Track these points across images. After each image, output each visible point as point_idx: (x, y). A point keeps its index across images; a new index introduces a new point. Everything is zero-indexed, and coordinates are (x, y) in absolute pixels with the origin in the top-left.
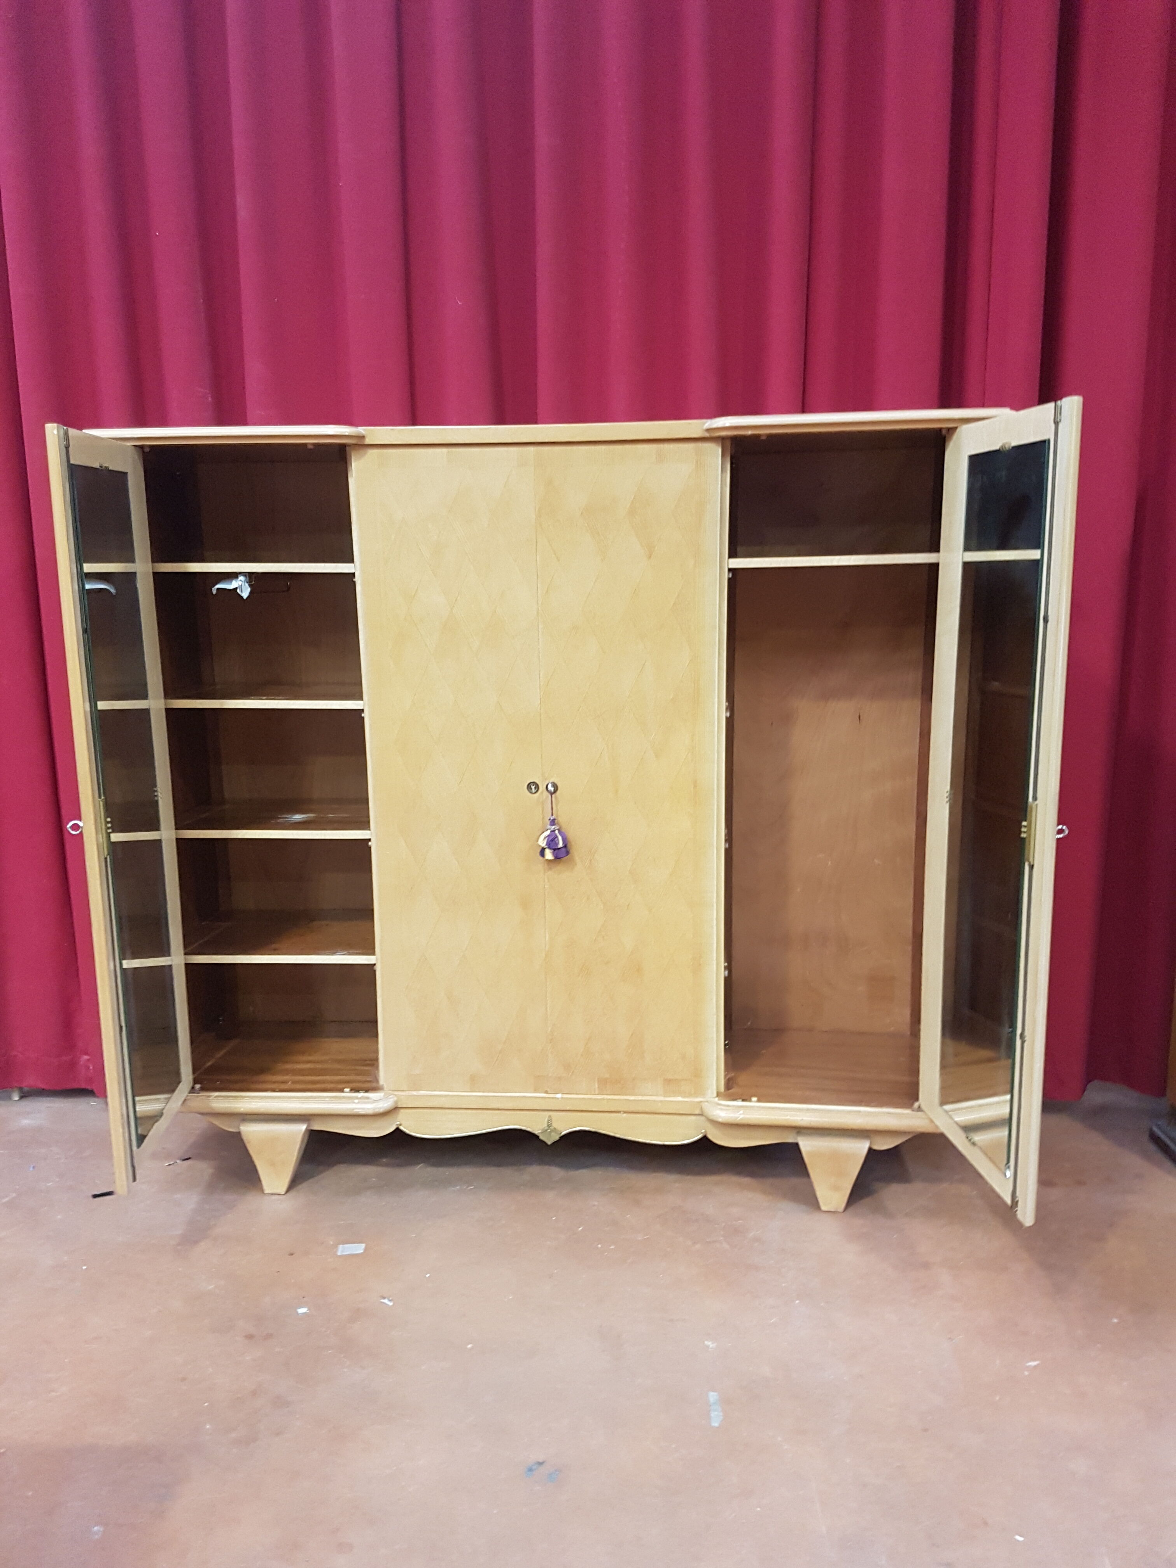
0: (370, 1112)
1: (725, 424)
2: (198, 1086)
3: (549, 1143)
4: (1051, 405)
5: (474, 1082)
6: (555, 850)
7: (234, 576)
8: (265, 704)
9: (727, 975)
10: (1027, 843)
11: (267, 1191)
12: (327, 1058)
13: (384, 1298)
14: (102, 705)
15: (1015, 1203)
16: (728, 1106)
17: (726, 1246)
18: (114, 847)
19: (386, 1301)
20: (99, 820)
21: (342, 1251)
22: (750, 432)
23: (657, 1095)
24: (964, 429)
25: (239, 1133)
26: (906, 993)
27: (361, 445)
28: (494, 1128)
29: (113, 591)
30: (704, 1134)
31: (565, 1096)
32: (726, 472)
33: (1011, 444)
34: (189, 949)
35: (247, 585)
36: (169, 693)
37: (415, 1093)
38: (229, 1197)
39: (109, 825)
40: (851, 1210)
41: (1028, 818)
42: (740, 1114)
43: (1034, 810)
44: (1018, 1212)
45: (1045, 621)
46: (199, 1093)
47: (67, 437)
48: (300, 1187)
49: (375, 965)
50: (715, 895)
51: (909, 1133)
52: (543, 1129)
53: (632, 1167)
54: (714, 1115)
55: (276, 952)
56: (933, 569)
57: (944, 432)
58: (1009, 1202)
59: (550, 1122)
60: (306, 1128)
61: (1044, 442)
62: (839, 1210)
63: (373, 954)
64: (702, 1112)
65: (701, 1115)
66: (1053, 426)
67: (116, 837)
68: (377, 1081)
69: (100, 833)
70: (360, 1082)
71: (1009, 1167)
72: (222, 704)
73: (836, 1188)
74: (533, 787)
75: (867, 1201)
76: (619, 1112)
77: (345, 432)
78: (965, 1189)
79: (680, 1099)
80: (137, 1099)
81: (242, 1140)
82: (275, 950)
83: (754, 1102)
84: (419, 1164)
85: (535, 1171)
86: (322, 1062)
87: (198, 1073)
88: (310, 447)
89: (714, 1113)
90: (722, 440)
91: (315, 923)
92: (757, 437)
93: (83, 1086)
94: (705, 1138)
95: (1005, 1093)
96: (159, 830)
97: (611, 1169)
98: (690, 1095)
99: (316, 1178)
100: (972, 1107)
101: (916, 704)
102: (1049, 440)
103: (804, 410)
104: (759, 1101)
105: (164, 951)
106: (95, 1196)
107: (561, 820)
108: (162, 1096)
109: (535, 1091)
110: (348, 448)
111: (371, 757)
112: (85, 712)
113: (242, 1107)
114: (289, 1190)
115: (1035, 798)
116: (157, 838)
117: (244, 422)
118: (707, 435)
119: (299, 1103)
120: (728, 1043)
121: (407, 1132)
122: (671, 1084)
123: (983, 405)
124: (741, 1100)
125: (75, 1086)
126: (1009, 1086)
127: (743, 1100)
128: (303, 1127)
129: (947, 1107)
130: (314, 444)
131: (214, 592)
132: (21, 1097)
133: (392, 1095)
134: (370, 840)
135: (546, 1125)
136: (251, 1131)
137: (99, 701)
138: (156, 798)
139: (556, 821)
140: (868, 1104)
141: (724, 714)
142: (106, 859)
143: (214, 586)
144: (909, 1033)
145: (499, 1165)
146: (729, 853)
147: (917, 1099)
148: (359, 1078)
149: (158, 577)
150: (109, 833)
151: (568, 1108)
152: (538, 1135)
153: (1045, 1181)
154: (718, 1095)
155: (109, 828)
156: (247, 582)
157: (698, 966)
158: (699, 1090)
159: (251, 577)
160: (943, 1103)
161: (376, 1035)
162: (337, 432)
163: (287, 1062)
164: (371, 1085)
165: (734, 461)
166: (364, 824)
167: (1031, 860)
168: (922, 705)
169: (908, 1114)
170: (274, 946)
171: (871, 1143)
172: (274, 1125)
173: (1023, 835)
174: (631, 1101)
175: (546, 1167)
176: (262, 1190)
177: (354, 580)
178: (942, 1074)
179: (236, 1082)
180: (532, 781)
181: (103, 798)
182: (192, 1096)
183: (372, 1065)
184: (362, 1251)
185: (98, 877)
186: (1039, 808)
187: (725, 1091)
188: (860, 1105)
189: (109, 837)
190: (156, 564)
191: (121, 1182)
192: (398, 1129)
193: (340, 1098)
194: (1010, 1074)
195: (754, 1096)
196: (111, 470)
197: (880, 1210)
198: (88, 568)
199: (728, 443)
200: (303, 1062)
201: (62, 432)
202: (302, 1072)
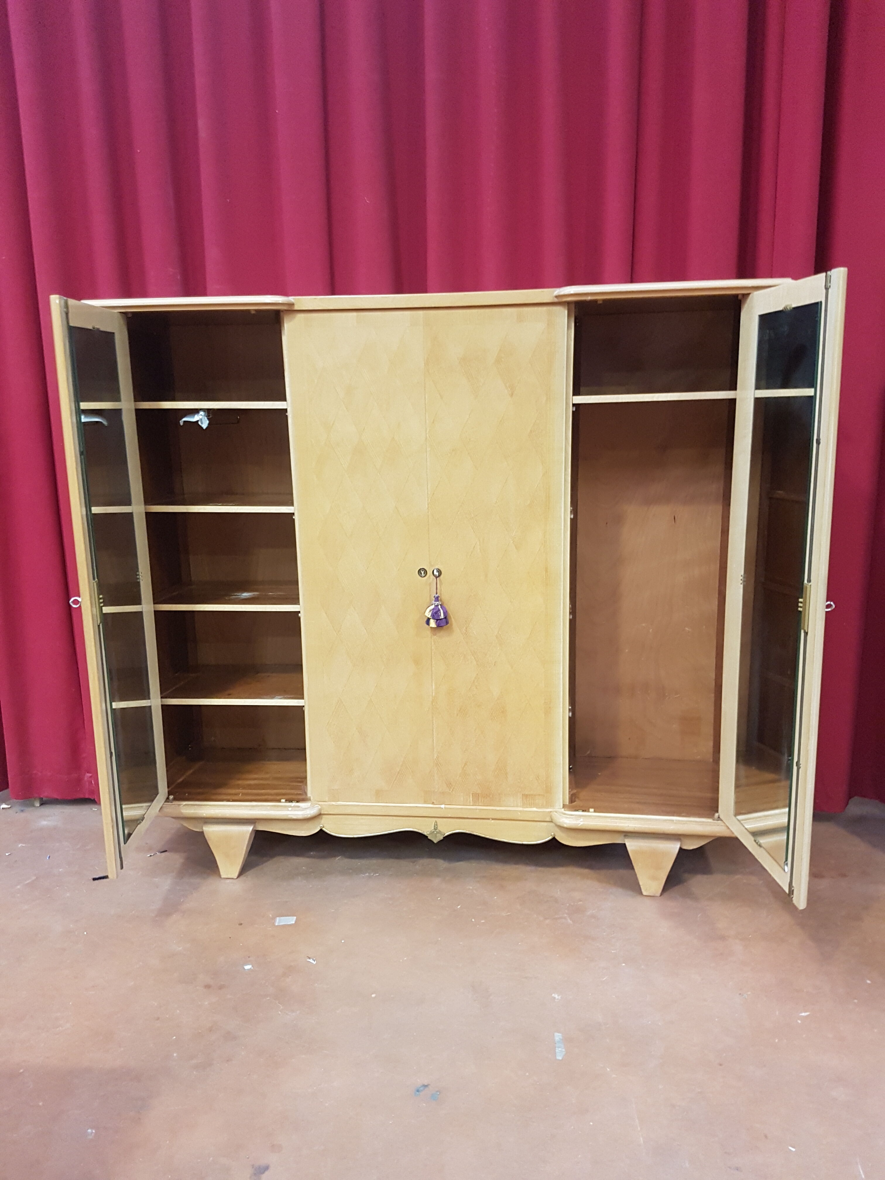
0: (300, 817)
1: (570, 291)
2: (171, 797)
3: (435, 842)
4: (823, 275)
5: (379, 795)
6: (437, 620)
7: (196, 411)
8: (220, 509)
9: (571, 716)
10: (803, 615)
11: (222, 877)
12: (267, 776)
13: (310, 958)
14: (95, 510)
15: (791, 892)
16: (572, 815)
17: (569, 921)
18: (105, 617)
19: (311, 961)
20: (93, 595)
21: (279, 922)
22: (589, 298)
23: (517, 806)
24: (756, 294)
25: (202, 833)
26: (708, 730)
27: (291, 310)
28: (393, 830)
29: (105, 423)
30: (553, 837)
31: (447, 806)
32: (571, 328)
33: (791, 305)
34: (165, 694)
35: (206, 418)
36: (148, 501)
37: (334, 803)
38: (195, 880)
39: (101, 601)
40: (666, 894)
41: (804, 596)
42: (581, 821)
43: (808, 589)
44: (793, 899)
45: (818, 443)
46: (172, 802)
47: (66, 306)
48: (249, 872)
49: (304, 706)
50: (562, 654)
51: (712, 836)
52: (431, 831)
53: (498, 860)
54: (560, 822)
55: (229, 696)
56: (732, 403)
57: (740, 297)
58: (787, 891)
59: (436, 825)
60: (253, 829)
61: (817, 303)
62: (657, 895)
63: (303, 698)
64: (552, 819)
65: (552, 822)
66: (824, 291)
67: (107, 610)
68: (306, 794)
69: (94, 606)
70: (292, 794)
71: (787, 864)
72: (187, 509)
73: (654, 878)
74: (423, 572)
75: (676, 888)
76: (489, 819)
77: (279, 301)
78: (754, 879)
79: (535, 809)
80: (124, 806)
81: (204, 836)
82: (229, 695)
83: (591, 813)
84: (339, 856)
85: (425, 862)
86: (266, 779)
87: (173, 786)
88: (253, 312)
89: (561, 821)
90: (568, 303)
91: (259, 674)
92: (595, 301)
93: (87, 796)
94: (554, 839)
95: (784, 807)
96: (141, 605)
97: (482, 861)
98: (542, 807)
99: (260, 867)
100: (760, 817)
101: (719, 508)
102: (821, 302)
103: (632, 281)
104: (595, 811)
105: (145, 694)
106: (94, 879)
107: (445, 597)
108: (145, 805)
109: (425, 802)
110: (282, 314)
111: (300, 549)
112: (82, 515)
113: (204, 813)
114: (241, 874)
115: (809, 581)
116: (140, 610)
117: (204, 294)
118: (556, 300)
119: (248, 810)
120: (572, 767)
121: (328, 832)
122: (528, 798)
123: (772, 277)
124: (581, 811)
125: (82, 796)
126: (788, 802)
127: (583, 811)
128: (250, 828)
129: (740, 817)
130: (256, 310)
131: (182, 424)
132: (41, 804)
133: (317, 804)
134: (299, 612)
135: (433, 828)
136: (211, 831)
137: (93, 506)
138: (138, 580)
139: (439, 598)
140: (679, 815)
141: (569, 516)
142: (99, 626)
143: (181, 420)
144: (711, 760)
145: (398, 857)
146: (573, 623)
147: (717, 811)
148: (292, 791)
149: (139, 412)
150: (102, 607)
151: (450, 816)
152: (427, 835)
153: (815, 874)
154: (564, 806)
155: (101, 603)
156: (206, 416)
157: (548, 710)
158: (549, 803)
159: (209, 412)
160: (737, 813)
161: (306, 760)
162: (273, 300)
163: (239, 779)
164: (300, 796)
165: (577, 321)
166: (295, 600)
167: (806, 629)
168: (723, 509)
169: (710, 822)
170: (227, 692)
171: (681, 845)
172: (230, 826)
173: (800, 609)
174: (498, 810)
175: (434, 860)
176: (219, 875)
177: (287, 414)
178: (736, 792)
179: (199, 794)
180: (422, 568)
181: (96, 580)
182: (167, 804)
183: (302, 782)
184: (294, 923)
185: (93, 640)
186: (812, 589)
187: (569, 803)
188: (673, 816)
189: (102, 610)
190: (138, 403)
191: (112, 869)
192: (321, 830)
193: (278, 806)
194: (788, 793)
195: (592, 808)
196: (102, 331)
197: (689, 895)
198: (84, 405)
199: (573, 306)
200: (252, 779)
201: (63, 302)
202: (250, 787)
